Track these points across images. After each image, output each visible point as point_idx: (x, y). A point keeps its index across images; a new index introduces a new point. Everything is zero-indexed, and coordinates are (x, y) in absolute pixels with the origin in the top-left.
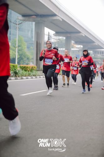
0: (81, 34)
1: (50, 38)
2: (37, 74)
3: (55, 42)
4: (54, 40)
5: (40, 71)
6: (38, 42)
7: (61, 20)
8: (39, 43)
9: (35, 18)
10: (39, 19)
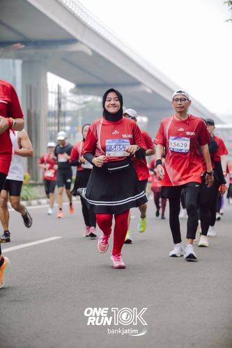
0: (141, 88)
1: (62, 100)
2: (30, 196)
3: (74, 111)
4: (73, 105)
5: (39, 187)
6: (33, 111)
7: (90, 53)
8: (35, 114)
9: (23, 49)
10: (31, 51)
